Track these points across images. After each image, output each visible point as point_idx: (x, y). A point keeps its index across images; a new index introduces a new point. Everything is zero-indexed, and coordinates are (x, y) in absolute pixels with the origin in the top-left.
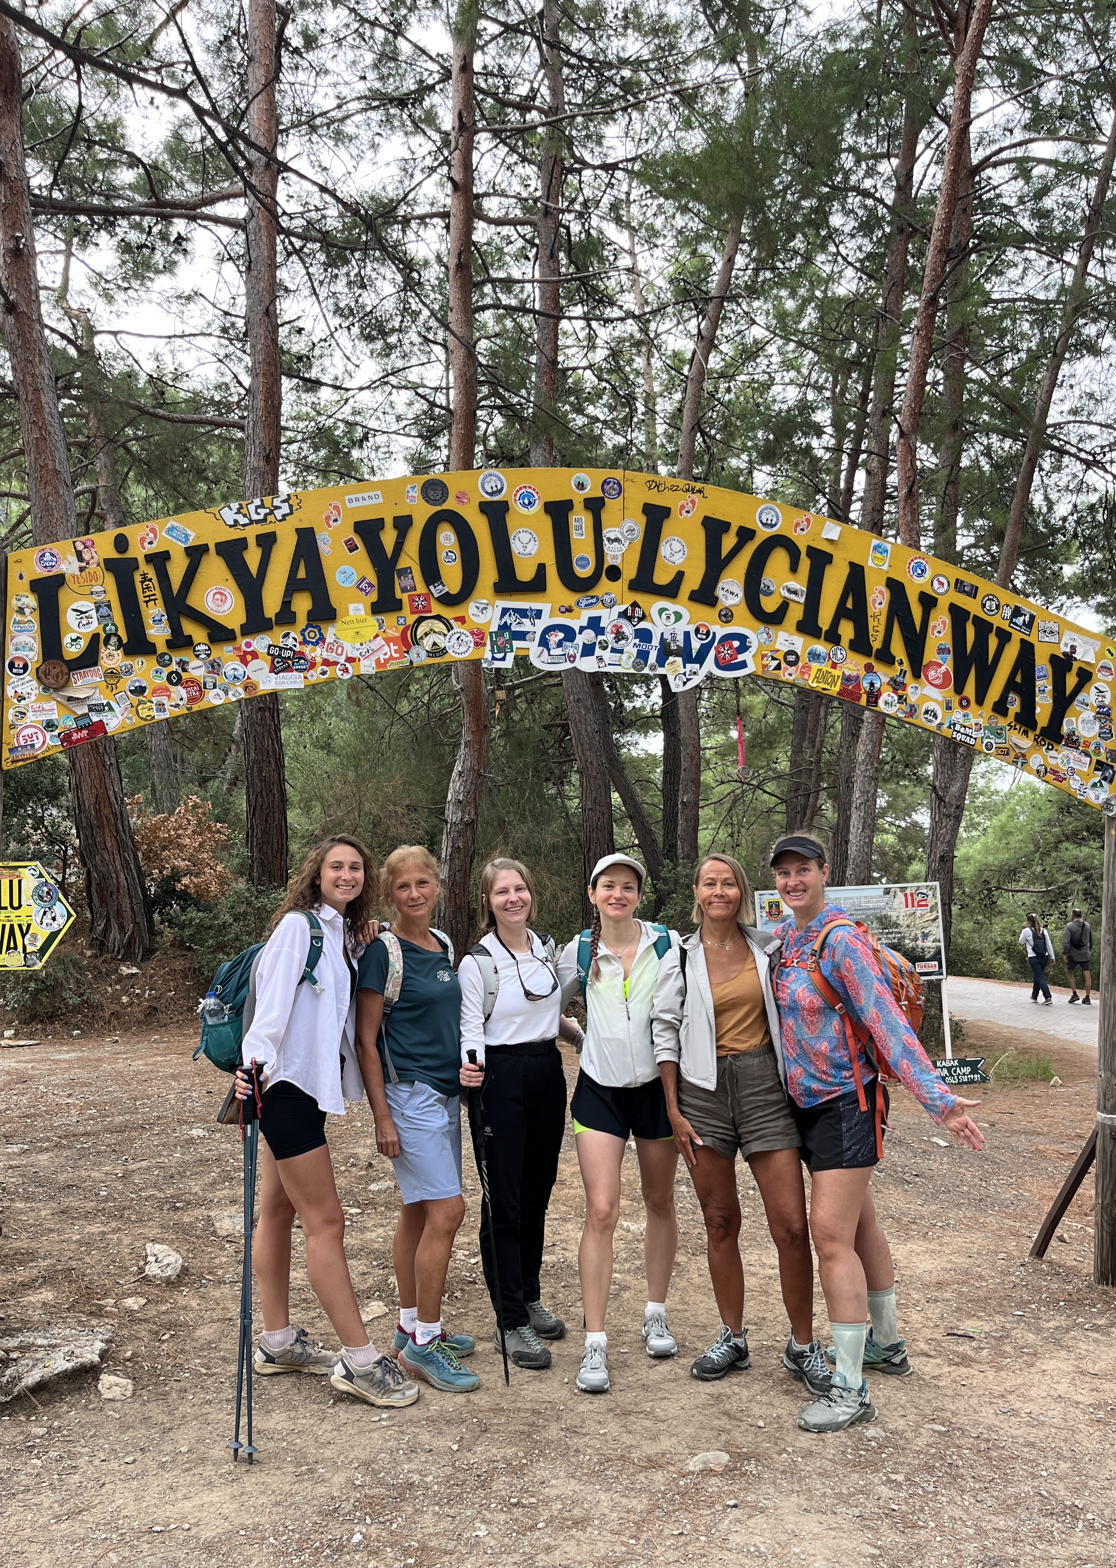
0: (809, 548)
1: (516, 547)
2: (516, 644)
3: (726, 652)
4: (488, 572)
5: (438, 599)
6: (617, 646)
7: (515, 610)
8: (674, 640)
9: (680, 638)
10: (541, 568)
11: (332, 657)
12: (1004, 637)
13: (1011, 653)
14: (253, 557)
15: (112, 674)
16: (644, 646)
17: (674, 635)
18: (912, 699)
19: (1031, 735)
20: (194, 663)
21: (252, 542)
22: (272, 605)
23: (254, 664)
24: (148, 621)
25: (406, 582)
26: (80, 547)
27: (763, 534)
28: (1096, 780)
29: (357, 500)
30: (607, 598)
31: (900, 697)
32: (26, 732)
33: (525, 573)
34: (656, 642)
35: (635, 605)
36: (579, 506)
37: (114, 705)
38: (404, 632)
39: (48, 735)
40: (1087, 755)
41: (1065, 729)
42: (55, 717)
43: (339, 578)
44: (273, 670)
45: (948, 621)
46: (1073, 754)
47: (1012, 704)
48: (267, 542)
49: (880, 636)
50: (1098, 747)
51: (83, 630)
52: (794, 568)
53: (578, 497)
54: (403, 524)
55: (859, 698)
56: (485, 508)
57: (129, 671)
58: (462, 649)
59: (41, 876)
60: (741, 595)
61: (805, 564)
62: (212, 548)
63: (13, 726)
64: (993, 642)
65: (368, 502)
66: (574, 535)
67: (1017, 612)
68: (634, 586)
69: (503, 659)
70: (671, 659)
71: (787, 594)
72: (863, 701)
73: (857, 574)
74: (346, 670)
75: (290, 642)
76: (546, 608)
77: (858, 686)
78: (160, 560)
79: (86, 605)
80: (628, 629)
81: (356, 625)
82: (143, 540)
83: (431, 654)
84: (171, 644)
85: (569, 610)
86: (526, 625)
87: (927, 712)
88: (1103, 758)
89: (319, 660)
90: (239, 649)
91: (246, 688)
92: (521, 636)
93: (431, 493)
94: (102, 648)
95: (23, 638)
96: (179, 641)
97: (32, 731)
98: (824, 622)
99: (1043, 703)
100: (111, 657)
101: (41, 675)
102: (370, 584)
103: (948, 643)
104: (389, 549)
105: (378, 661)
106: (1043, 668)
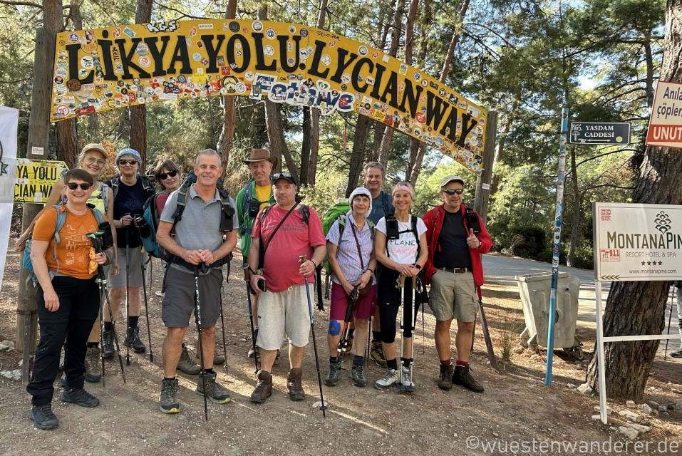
0: (377, 64)
1: (265, 52)
2: (263, 91)
3: (343, 102)
4: (254, 61)
5: (233, 70)
6: (302, 95)
7: (263, 77)
8: (324, 95)
9: (326, 94)
10: (275, 62)
11: (189, 89)
12: (446, 105)
13: (449, 111)
14: (159, 45)
15: (98, 87)
16: (313, 96)
17: (324, 93)
18: (411, 126)
19: (453, 143)
20: (133, 86)
21: (159, 39)
22: (166, 66)
23: (157, 89)
24: (115, 67)
25: (221, 62)
26: (88, 33)
27: (360, 57)
28: (475, 162)
30: (299, 76)
31: (407, 125)
32: (60, 108)
33: (268, 63)
34: (317, 95)
35: (310, 80)
36: (291, 38)
37: (99, 100)
38: (219, 82)
39: (70, 110)
40: (473, 152)
41: (466, 142)
42: (73, 102)
43: (194, 57)
44: (165, 92)
45: (426, 97)
46: (468, 152)
47: (447, 131)
48: (166, 40)
49: (401, 101)
50: (477, 150)
51: (87, 68)
52: (371, 71)
53: (291, 35)
54: (221, 38)
55: (391, 124)
56: (254, 35)
57: (106, 87)
58: (242, 91)
59: (65, 167)
60: (350, 80)
61: (375, 70)
62: (143, 39)
63: (55, 105)
64: (442, 107)
65: (208, 28)
66: (288, 50)
67: (452, 96)
68: (310, 72)
69: (257, 96)
70: (322, 102)
71: (367, 81)
72: (393, 125)
74: (194, 95)
75: (173, 81)
76: (276, 78)
77: (391, 120)
78: (121, 42)
79: (89, 58)
80: (307, 89)
81: (200, 77)
82: (114, 33)
83: (229, 91)
84: (124, 77)
85: (284, 79)
86: (267, 84)
87: (416, 132)
88: (478, 154)
89: (184, 89)
90: (151, 82)
91: (153, 98)
92: (265, 88)
93: (233, 27)
94: (95, 76)
95: (62, 69)
96: (127, 76)
97: (64, 107)
98: (381, 93)
99: (459, 132)
100: (98, 80)
101: (68, 85)
102: (206, 61)
103: (426, 106)
104: (215, 48)
105: (207, 92)
106: (459, 118)
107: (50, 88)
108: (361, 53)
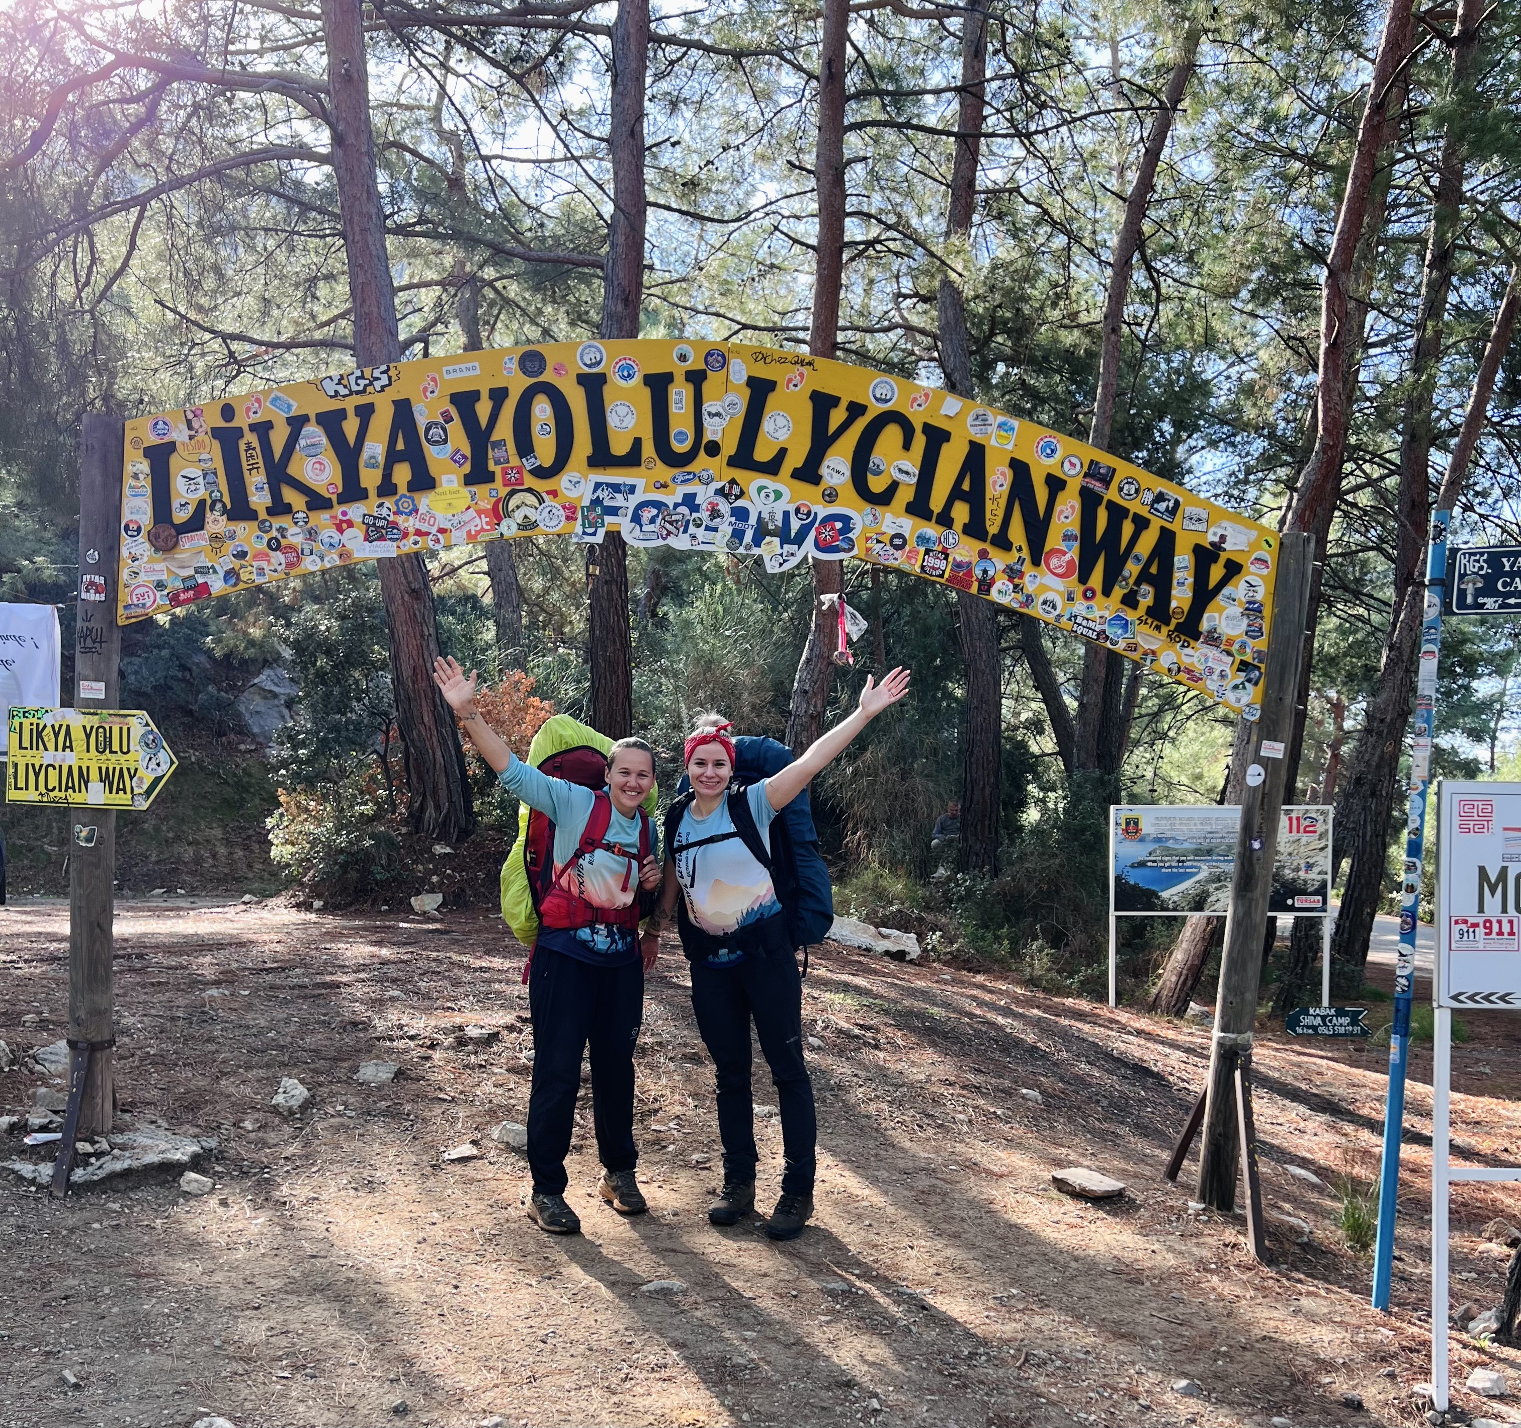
0: (925, 425)
1: (612, 420)
2: (608, 519)
3: (827, 534)
4: (581, 443)
5: (532, 472)
6: (713, 524)
7: (608, 485)
8: (772, 518)
9: (779, 518)
10: (638, 442)
11: (424, 528)
12: (1141, 523)
13: (1148, 540)
14: (351, 427)
15: (215, 538)
16: (740, 525)
17: (772, 514)
18: (1030, 588)
19: (1165, 630)
20: (293, 530)
21: (351, 412)
23: (349, 533)
24: (251, 489)
25: (499, 453)
26: (190, 416)
27: (875, 409)
28: (1239, 681)
29: (455, 371)
30: (705, 475)
31: (1016, 586)
32: (138, 591)
33: (620, 447)
34: (753, 520)
35: (733, 482)
36: (679, 378)
37: (217, 568)
38: (496, 505)
39: (159, 594)
40: (1229, 654)
41: (1205, 626)
42: (164, 578)
44: (368, 538)
45: (1078, 505)
46: (1212, 652)
47: (1144, 596)
48: (365, 412)
49: (999, 521)
50: (1243, 646)
51: (191, 495)
52: (905, 447)
53: (679, 370)
54: (499, 395)
55: (970, 586)
56: (582, 379)
57: (232, 536)
58: (553, 523)
60: (848, 473)
61: (919, 439)
62: (313, 417)
63: (127, 585)
64: (1128, 527)
65: (466, 374)
66: (673, 409)
67: (1162, 496)
68: (733, 462)
69: (594, 534)
70: (768, 539)
71: (895, 474)
72: (974, 589)
74: (436, 540)
75: (384, 512)
76: (640, 483)
77: (969, 574)
78: (263, 429)
79: (194, 472)
80: (724, 507)
81: (449, 496)
82: (248, 409)
83: (522, 527)
84: (270, 511)
85: (665, 486)
86: (619, 500)
87: (1045, 603)
88: (1248, 658)
89: (411, 530)
90: (335, 517)
91: (341, 556)
92: (613, 511)
93: (528, 365)
94: (208, 513)
95: (137, 503)
96: (279, 508)
97: (145, 589)
98: (937, 503)
99: (1184, 596)
100: (216, 522)
101: (153, 538)
102: (464, 456)
103: (1076, 530)
104: (484, 421)
105: (469, 532)
106: (1183, 560)
107: (114, 548)
108: (878, 400)
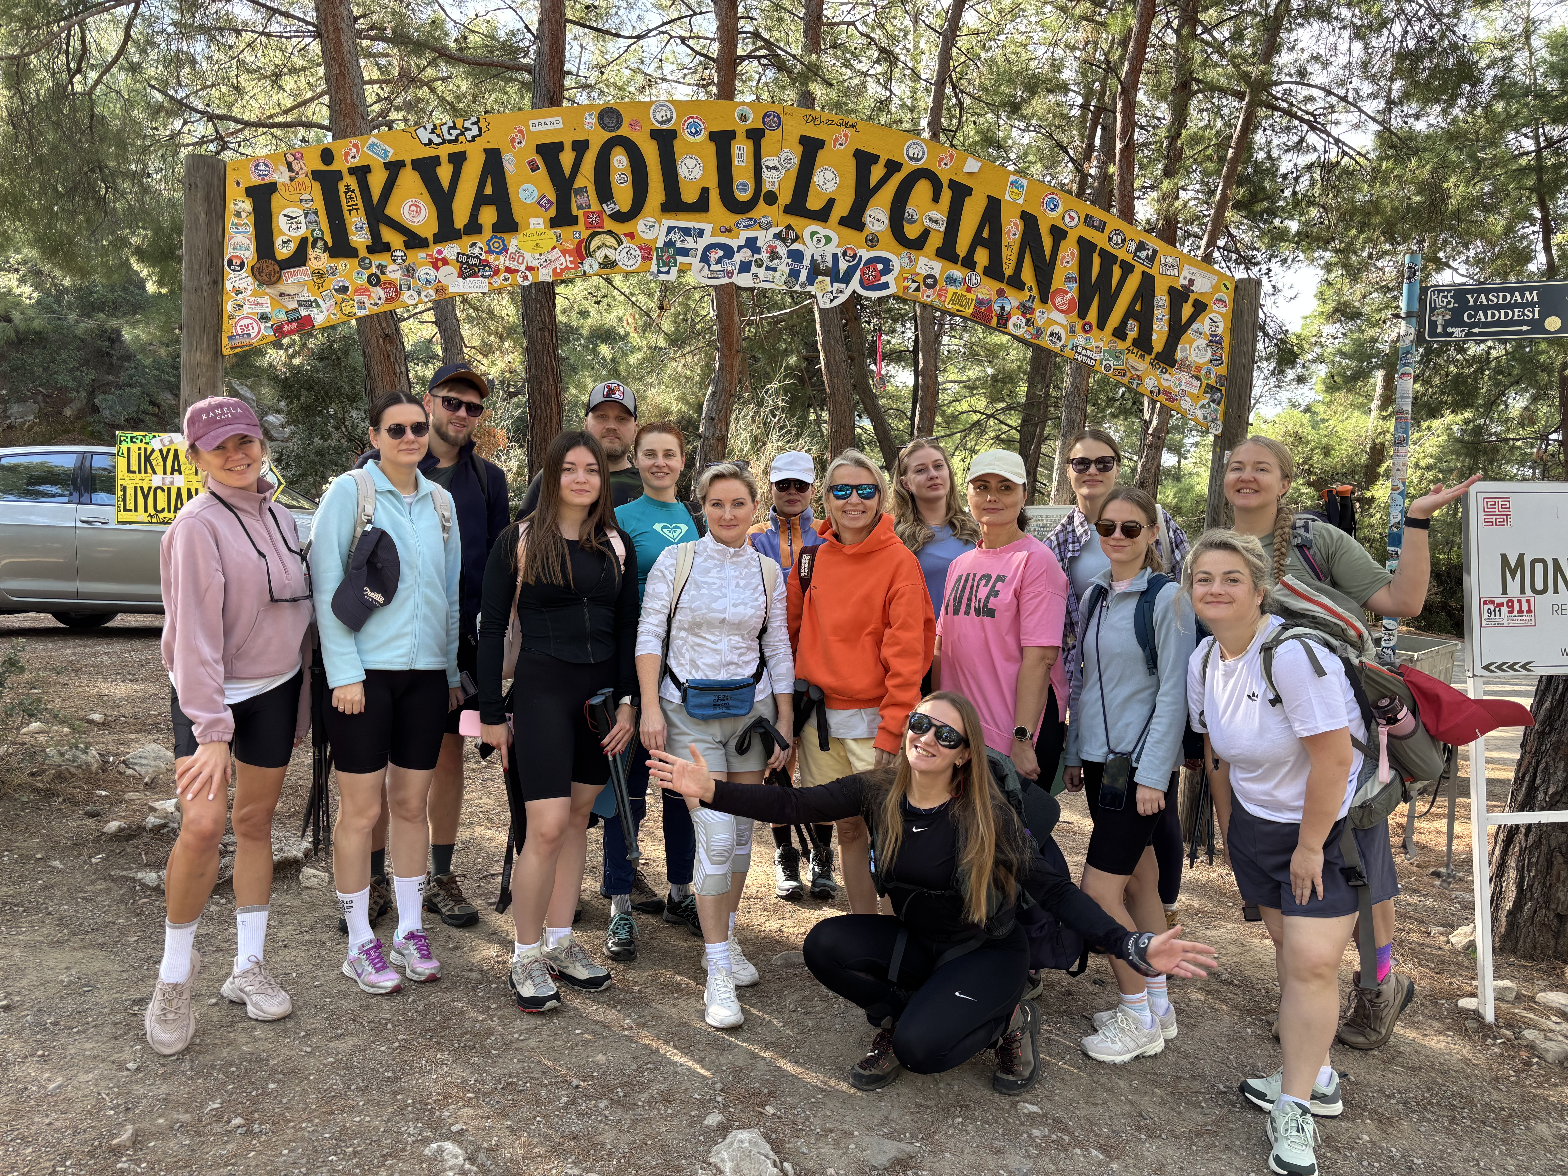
0: (951, 181)
1: (683, 171)
2: (680, 259)
3: (870, 274)
4: (656, 193)
5: (610, 216)
6: (772, 265)
7: (680, 229)
8: (824, 261)
9: (829, 259)
10: (705, 191)
11: (514, 265)
12: (1127, 269)
13: (1133, 282)
14: (444, 173)
15: (318, 274)
16: (796, 266)
17: (823, 256)
18: (1040, 322)
19: (1148, 358)
20: (392, 267)
21: (444, 160)
22: (461, 218)
23: (445, 270)
24: (351, 229)
25: (582, 200)
26: (290, 158)
27: (909, 167)
28: (1205, 401)
30: (764, 220)
31: (1028, 321)
32: (243, 322)
33: (690, 196)
34: (807, 262)
35: (789, 227)
36: (740, 135)
37: (320, 301)
38: (579, 246)
39: (262, 326)
40: (1198, 378)
41: (1179, 355)
42: (268, 310)
43: (522, 195)
44: (461, 275)
45: (1076, 252)
46: (1185, 377)
47: (1131, 330)
48: (458, 160)
49: (1013, 264)
50: (1208, 372)
51: (293, 234)
52: (936, 199)
53: (741, 128)
54: (581, 147)
55: (990, 320)
56: (655, 134)
57: (334, 272)
58: (631, 262)
60: (887, 222)
61: (946, 195)
62: (409, 163)
63: (231, 317)
64: (1117, 272)
65: (549, 127)
66: (736, 162)
67: (1141, 247)
68: (789, 210)
69: (668, 272)
70: (820, 278)
71: (927, 223)
72: (994, 323)
73: (993, 207)
74: (526, 278)
75: (477, 251)
76: (708, 228)
77: (990, 309)
78: (361, 173)
79: (296, 212)
80: (782, 250)
81: (536, 237)
82: (346, 154)
83: (603, 266)
84: (371, 250)
85: (729, 230)
86: (690, 243)
87: (1052, 334)
88: (1212, 382)
89: (502, 268)
90: (431, 256)
91: (436, 291)
92: (685, 252)
93: (607, 120)
94: (310, 251)
95: (240, 239)
96: (378, 246)
97: (248, 321)
98: (962, 249)
99: (1160, 330)
100: (318, 259)
101: (256, 272)
102: (549, 201)
103: (1075, 273)
104: (567, 170)
105: (555, 270)
106: (1161, 299)
107: (217, 282)
108: (911, 158)
